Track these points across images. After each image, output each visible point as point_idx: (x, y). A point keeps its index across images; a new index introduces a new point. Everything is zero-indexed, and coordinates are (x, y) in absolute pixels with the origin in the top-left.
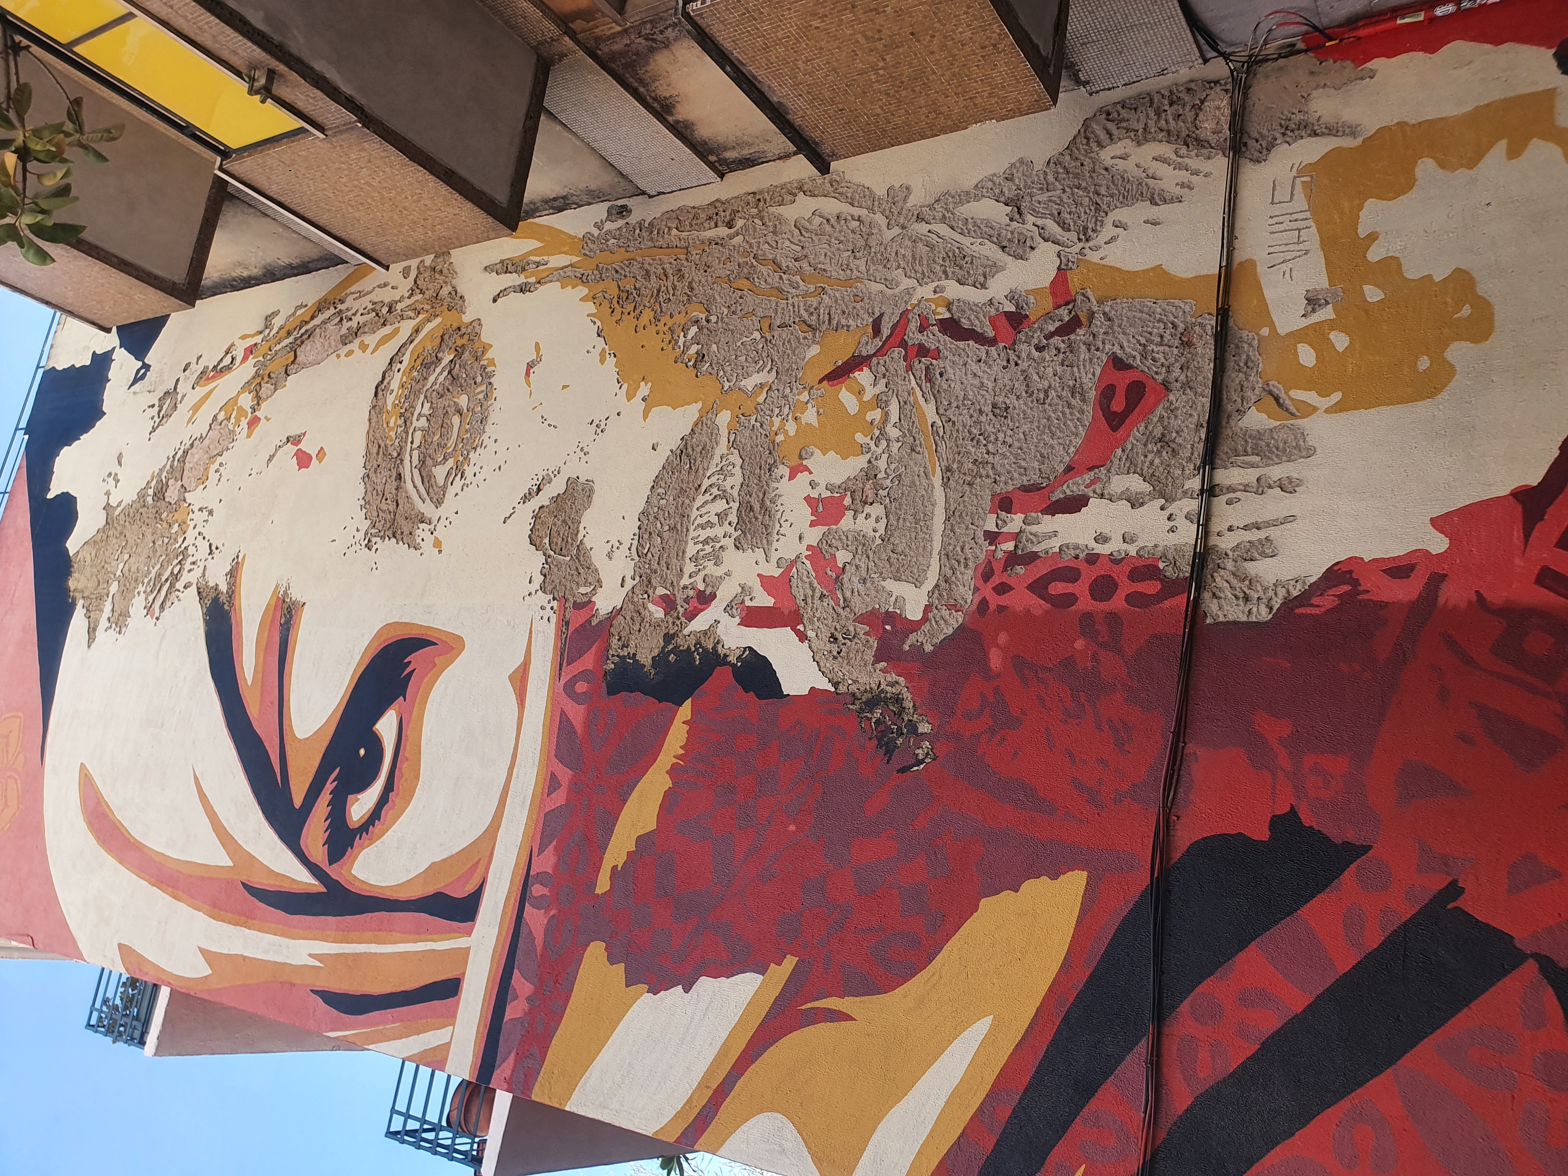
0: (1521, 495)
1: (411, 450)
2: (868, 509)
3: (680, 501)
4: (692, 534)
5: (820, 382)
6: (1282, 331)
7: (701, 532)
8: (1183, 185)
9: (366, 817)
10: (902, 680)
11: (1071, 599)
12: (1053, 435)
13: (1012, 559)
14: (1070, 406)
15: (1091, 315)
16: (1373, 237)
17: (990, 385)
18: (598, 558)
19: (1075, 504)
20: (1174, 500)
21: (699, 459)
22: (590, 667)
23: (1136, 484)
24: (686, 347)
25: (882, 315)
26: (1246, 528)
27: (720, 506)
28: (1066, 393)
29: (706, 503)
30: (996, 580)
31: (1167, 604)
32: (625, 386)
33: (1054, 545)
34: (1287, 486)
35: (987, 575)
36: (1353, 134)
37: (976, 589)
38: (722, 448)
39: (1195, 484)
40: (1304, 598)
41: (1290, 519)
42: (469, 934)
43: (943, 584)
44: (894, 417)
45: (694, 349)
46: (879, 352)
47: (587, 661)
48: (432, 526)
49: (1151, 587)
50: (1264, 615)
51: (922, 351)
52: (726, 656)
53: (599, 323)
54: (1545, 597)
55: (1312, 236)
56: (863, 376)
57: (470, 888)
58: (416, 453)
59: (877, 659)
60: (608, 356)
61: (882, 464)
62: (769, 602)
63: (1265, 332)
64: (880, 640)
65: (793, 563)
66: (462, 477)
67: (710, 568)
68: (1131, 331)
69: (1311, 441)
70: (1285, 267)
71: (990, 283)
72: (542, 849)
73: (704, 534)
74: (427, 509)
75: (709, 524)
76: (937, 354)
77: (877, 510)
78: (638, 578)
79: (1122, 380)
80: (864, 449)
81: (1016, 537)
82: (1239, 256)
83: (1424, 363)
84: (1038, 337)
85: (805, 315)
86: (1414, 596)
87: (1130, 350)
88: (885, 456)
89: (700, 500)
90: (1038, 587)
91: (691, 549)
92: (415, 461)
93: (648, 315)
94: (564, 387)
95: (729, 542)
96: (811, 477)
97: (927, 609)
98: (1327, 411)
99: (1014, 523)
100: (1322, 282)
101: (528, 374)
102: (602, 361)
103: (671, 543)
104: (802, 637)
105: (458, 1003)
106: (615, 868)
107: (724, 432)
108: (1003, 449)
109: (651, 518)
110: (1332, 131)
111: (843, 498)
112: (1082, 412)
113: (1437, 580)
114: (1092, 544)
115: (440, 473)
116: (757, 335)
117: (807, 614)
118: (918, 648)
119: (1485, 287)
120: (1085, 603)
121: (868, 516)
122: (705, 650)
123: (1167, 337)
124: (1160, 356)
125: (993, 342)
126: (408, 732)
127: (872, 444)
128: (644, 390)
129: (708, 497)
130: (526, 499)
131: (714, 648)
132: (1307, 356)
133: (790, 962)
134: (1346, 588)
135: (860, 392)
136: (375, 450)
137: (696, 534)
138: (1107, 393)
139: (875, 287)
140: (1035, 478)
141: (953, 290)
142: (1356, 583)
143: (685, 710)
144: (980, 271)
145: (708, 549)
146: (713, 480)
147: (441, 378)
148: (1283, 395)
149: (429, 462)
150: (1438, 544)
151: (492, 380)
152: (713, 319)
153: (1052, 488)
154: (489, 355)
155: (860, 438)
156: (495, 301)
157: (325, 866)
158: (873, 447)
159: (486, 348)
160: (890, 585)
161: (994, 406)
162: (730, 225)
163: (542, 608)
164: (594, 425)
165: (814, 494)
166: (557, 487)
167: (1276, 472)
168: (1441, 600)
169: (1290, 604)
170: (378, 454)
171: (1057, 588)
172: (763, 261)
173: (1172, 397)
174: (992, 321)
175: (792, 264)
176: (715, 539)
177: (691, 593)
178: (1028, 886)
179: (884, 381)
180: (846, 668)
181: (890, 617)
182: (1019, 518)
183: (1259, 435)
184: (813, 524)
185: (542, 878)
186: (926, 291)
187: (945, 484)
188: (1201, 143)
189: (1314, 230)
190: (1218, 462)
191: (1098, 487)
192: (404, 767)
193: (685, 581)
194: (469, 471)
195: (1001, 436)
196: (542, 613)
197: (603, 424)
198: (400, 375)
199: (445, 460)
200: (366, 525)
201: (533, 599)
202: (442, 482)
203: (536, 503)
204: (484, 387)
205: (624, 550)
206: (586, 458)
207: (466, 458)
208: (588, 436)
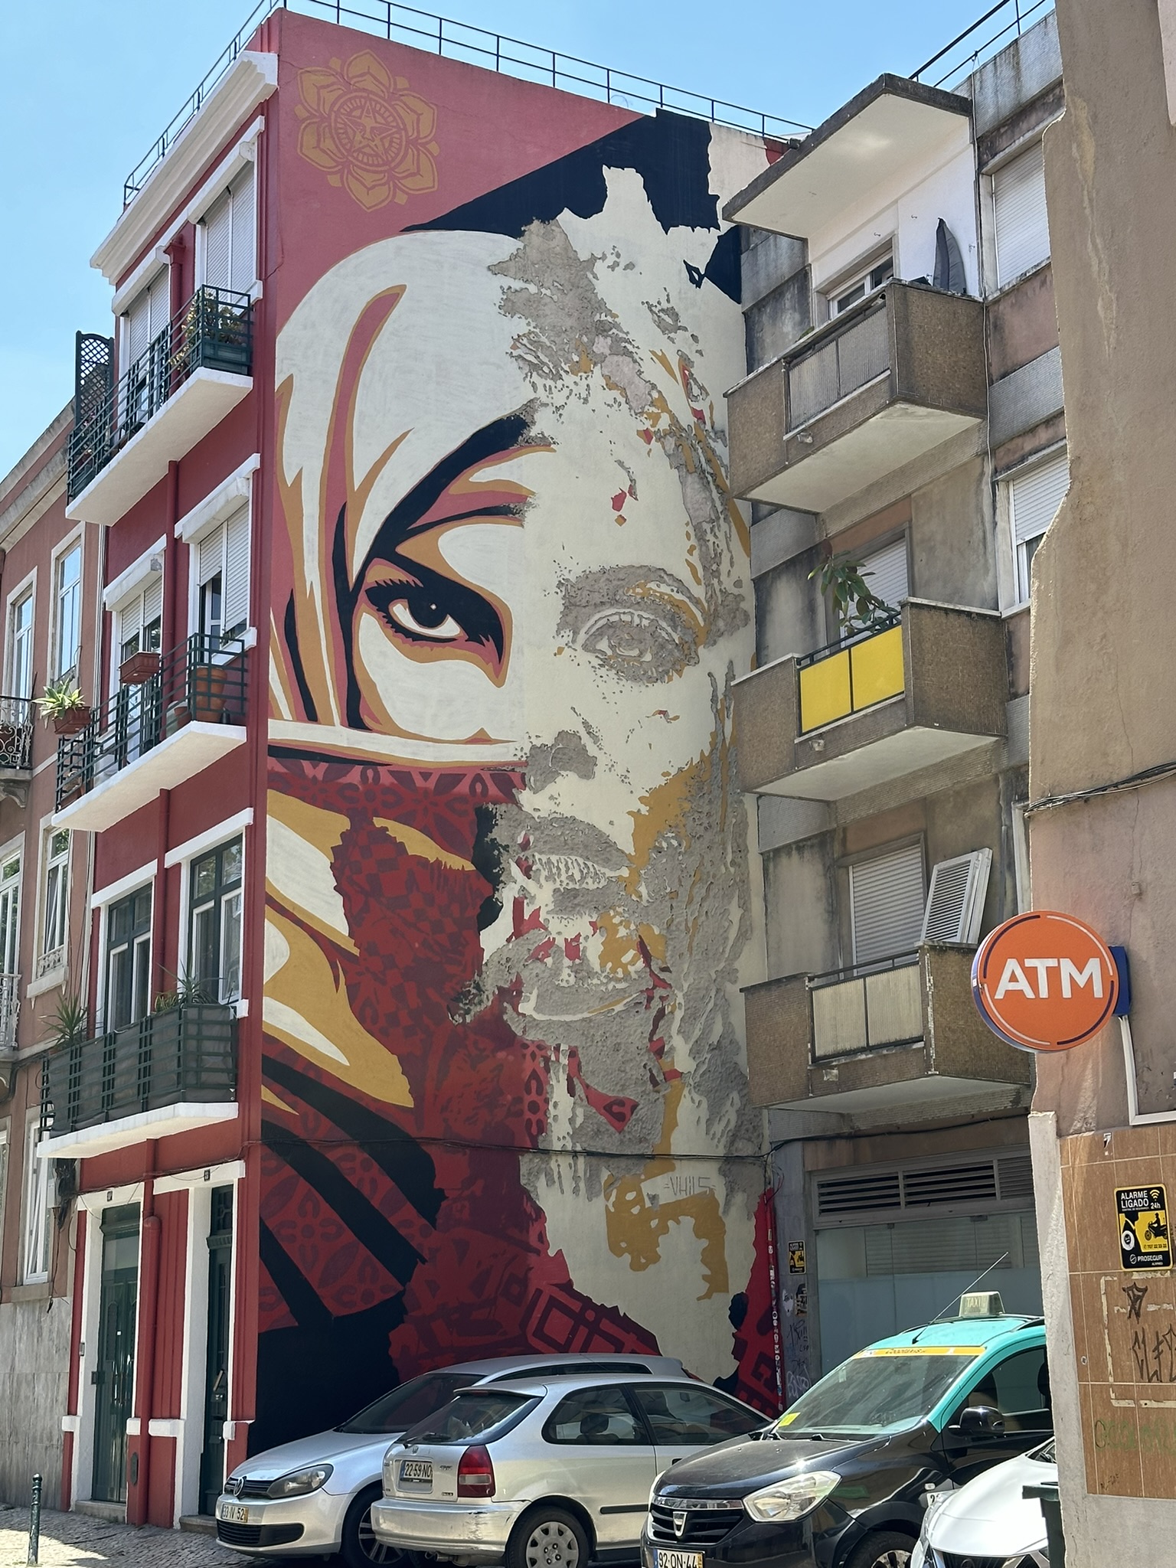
0: (570, 1283)
1: (619, 613)
2: (573, 974)
3: (581, 846)
4: (562, 857)
5: (640, 936)
6: (642, 1185)
7: (564, 863)
8: (714, 1134)
9: (395, 619)
10: (490, 1003)
11: (529, 1092)
12: (604, 1077)
13: (547, 1059)
14: (617, 1084)
15: (658, 1092)
16: (678, 1222)
17: (630, 1041)
18: (551, 789)
19: (571, 1091)
20: (572, 1139)
21: (603, 857)
22: (490, 793)
23: (579, 1120)
24: (666, 839)
25: (671, 972)
26: (559, 1172)
27: (577, 877)
28: (622, 1082)
29: (579, 865)
30: (537, 1052)
31: (527, 1138)
32: (648, 795)
33: (553, 1082)
34: (576, 1191)
35: (541, 1047)
36: (724, 1212)
37: (533, 1042)
38: (609, 873)
39: (579, 1148)
40: (530, 1199)
41: (562, 1192)
42: (342, 725)
43: (536, 1023)
44: (619, 986)
45: (665, 845)
46: (652, 973)
47: (493, 790)
48: (570, 644)
49: (534, 1130)
50: (523, 1182)
51: (650, 999)
52: (498, 890)
53: (686, 768)
54: (532, 1291)
55: (683, 1196)
56: (640, 964)
57: (367, 721)
58: (616, 618)
59: (499, 988)
60: (666, 778)
61: (595, 981)
62: (526, 917)
63: (643, 1177)
64: (509, 989)
65: (546, 929)
66: (600, 665)
67: (544, 873)
68: (649, 1113)
69: (594, 1200)
70: (670, 1186)
71: (680, 1036)
72: (391, 772)
73: (562, 866)
74: (582, 637)
75: (568, 869)
76: (647, 1007)
77: (572, 980)
78: (538, 820)
79: (626, 1110)
80: (603, 966)
81: (558, 1060)
82: (677, 1164)
83: (623, 1245)
84: (650, 1065)
85: (675, 923)
86: (531, 1244)
87: (641, 1112)
88: (599, 982)
89: (581, 861)
90: (534, 1075)
91: (554, 858)
92: (612, 619)
93: (687, 806)
94: (650, 745)
95: (557, 885)
96: (590, 936)
97: (524, 1015)
98: (607, 1206)
99: (564, 1061)
100: (661, 1202)
101: (661, 712)
102: (665, 774)
103: (558, 843)
104: (509, 940)
105: (305, 722)
106: (386, 829)
107: (617, 873)
108: (598, 1052)
109: (572, 826)
110: (728, 1203)
111: (579, 958)
112: (613, 1091)
113: (538, 1252)
114: (553, 1101)
115: (603, 645)
116: (668, 890)
117: (520, 939)
118: (504, 1011)
119: (652, 1268)
120: (527, 1099)
121: (569, 975)
122: (501, 875)
123: (644, 1131)
124: (636, 1128)
125: (651, 1040)
126: (448, 648)
127: (606, 974)
128: (644, 810)
129: (583, 866)
130: (585, 724)
131: (502, 882)
132: (630, 1196)
133: (356, 951)
134: (534, 1216)
135: (633, 962)
136: (621, 576)
137: (563, 861)
138: (621, 1102)
139: (686, 966)
140: (584, 1069)
141: (679, 1014)
142: (536, 1220)
143: (470, 867)
144: (687, 1030)
145: (554, 870)
146: (592, 869)
147: (664, 634)
148: (615, 1186)
149: (611, 631)
150: (551, 1253)
151: (659, 681)
152: (680, 858)
153: (579, 1078)
154: (675, 675)
155: (610, 965)
156: (710, 674)
157: (365, 587)
158: (603, 975)
159: (680, 672)
160: (535, 992)
161: (619, 1044)
162: (733, 863)
163: (522, 749)
164: (626, 773)
165: (581, 940)
166: (592, 750)
167: (582, 1185)
168: (530, 1254)
169: (526, 1193)
170: (619, 580)
171: (534, 1085)
172: (708, 890)
173: (617, 1134)
174: (661, 1039)
175: (705, 909)
176: (559, 875)
177: (531, 862)
178: (404, 1079)
179: (637, 977)
180: (494, 970)
181: (520, 993)
182: (566, 1062)
183: (598, 1176)
184: (566, 940)
185: (377, 776)
186: (680, 999)
187: (584, 1020)
188: (732, 1143)
189: (685, 1197)
190: (588, 1158)
191: (579, 1101)
192: (425, 648)
193: (537, 856)
194: (603, 671)
195: (605, 1048)
196: (519, 749)
197: (626, 780)
198: (669, 592)
199: (612, 647)
200: (572, 578)
201: (527, 741)
202: (598, 647)
203: (583, 733)
204: (655, 675)
205: (554, 808)
206: (607, 770)
207: (611, 667)
208: (620, 770)
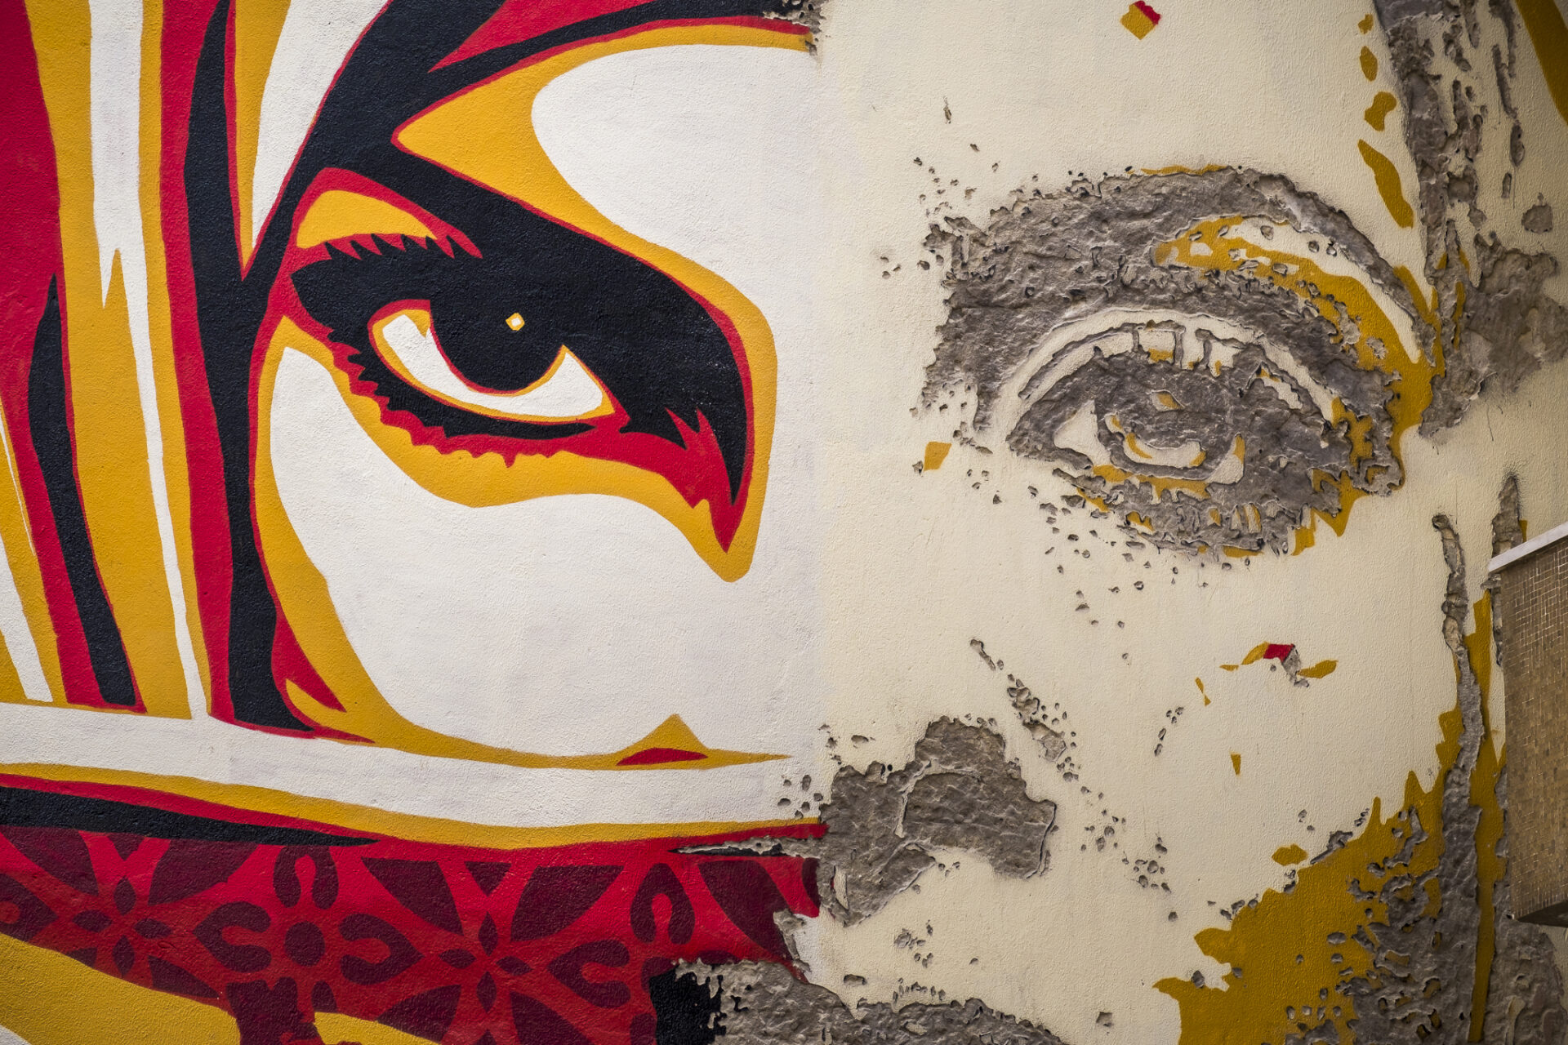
1: (1131, 328)
18: (899, 908)
22: (699, 927)
32: (1226, 925)
42: (213, 714)
47: (709, 917)
48: (970, 433)
53: (1358, 832)
57: (294, 698)
58: (1122, 342)
60: (1289, 868)
66: (1068, 499)
72: (376, 869)
74: (1009, 407)
78: (858, 1015)
92: (1110, 346)
93: (1359, 959)
94: (1236, 760)
101: (1272, 650)
102: (1286, 855)
109: (971, 1031)
115: (1082, 432)
126: (562, 456)
128: (1216, 974)
130: (1016, 691)
136: (1141, 204)
147: (1284, 391)
149: (1107, 386)
151: (1267, 549)
154: (1323, 528)
156: (1441, 522)
159: (1338, 519)
163: (806, 781)
164: (1154, 855)
166: (1041, 779)
170: (1133, 215)
185: (327, 877)
192: (490, 458)
194: (1079, 520)
196: (797, 780)
197: (1156, 878)
198: (1303, 251)
199: (1108, 438)
200: (980, 217)
201: (823, 751)
202: (1061, 442)
203: (1009, 723)
204: (1253, 527)
205: (912, 972)
206: (1092, 846)
207: (1108, 503)
208: (1135, 842)
